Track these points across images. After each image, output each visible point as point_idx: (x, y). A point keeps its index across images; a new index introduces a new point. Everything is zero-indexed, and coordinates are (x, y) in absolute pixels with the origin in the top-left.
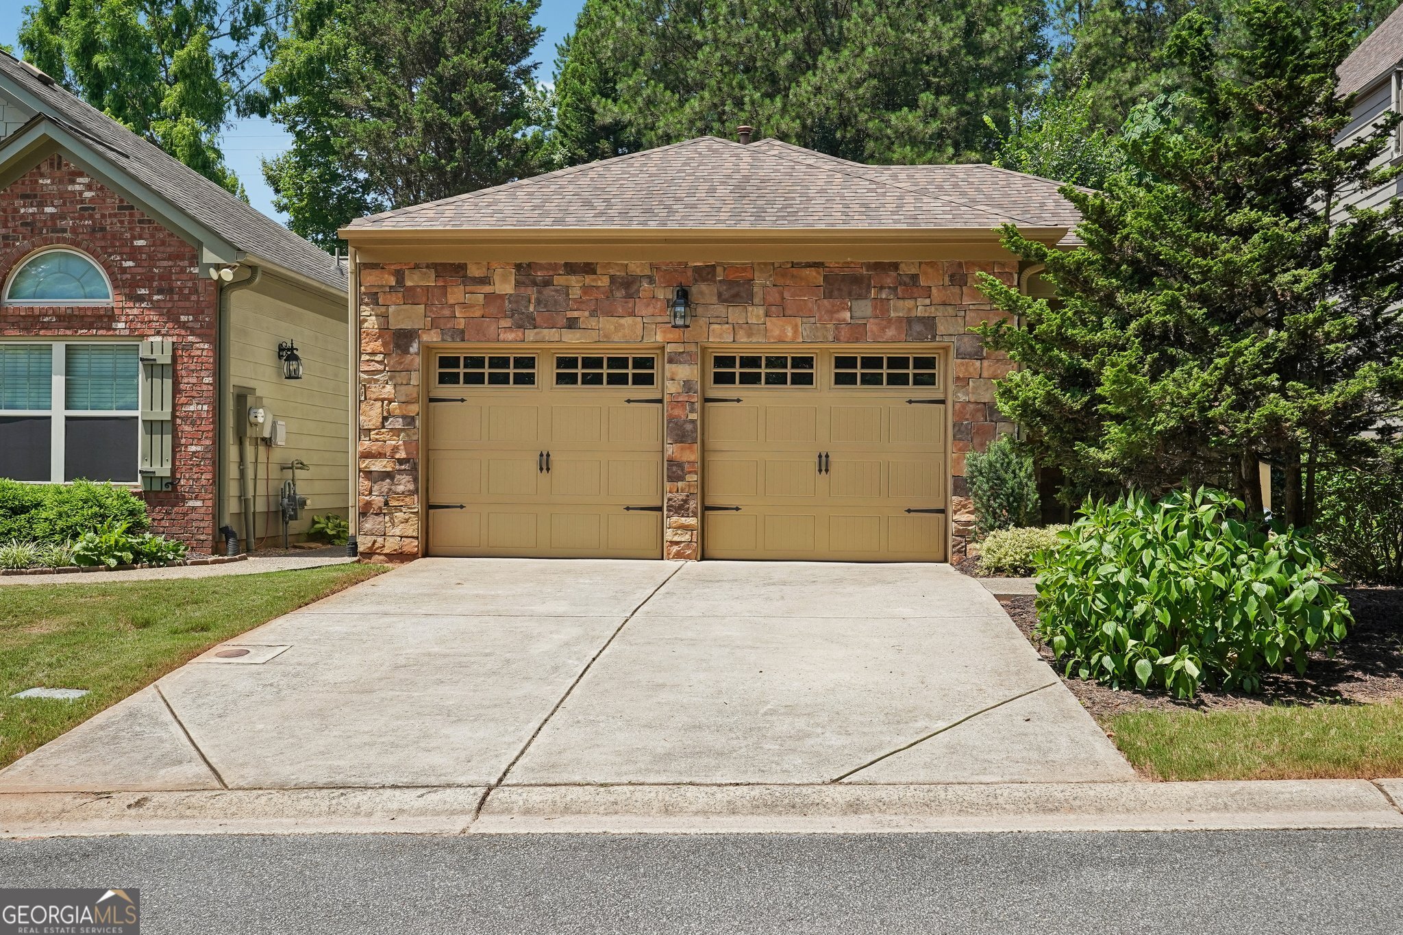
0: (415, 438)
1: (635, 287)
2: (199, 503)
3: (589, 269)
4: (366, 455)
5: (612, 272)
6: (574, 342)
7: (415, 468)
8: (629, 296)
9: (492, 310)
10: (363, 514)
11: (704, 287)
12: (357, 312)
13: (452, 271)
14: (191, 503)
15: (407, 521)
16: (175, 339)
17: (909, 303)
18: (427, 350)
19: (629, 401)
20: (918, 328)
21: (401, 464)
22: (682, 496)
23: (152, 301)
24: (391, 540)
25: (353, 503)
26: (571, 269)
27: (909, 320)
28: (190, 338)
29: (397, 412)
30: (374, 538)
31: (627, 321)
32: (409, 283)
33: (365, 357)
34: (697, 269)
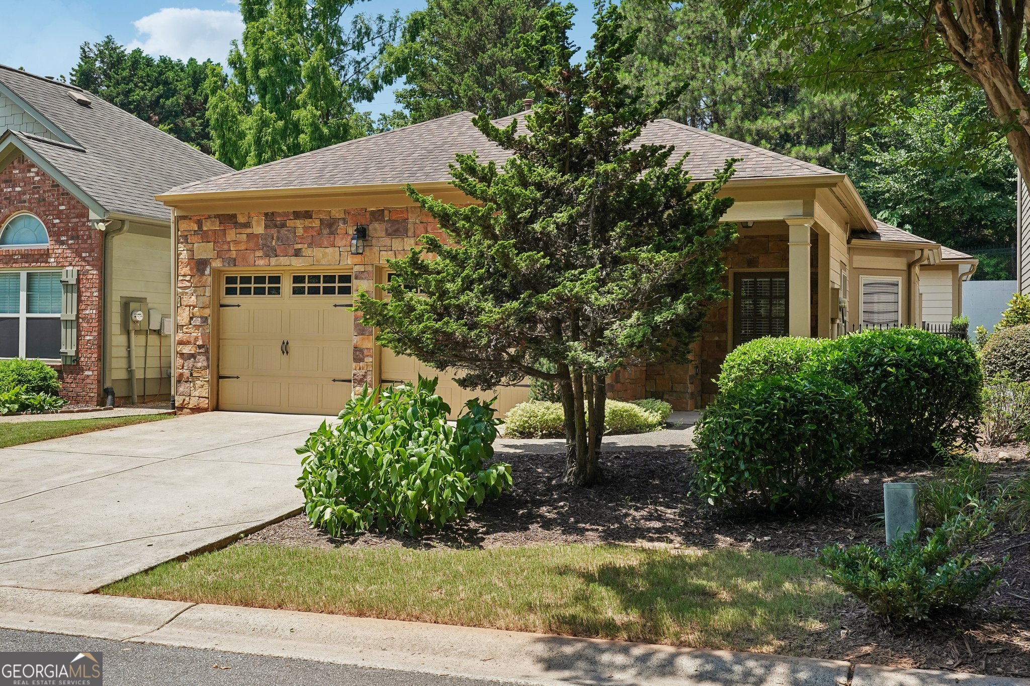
0: (208, 331)
1: (335, 227)
2: (90, 373)
3: (308, 215)
4: (181, 343)
5: (322, 217)
6: (298, 265)
7: (207, 352)
8: (332, 233)
9: (252, 245)
10: (179, 381)
11: (376, 225)
12: (176, 248)
13: (228, 220)
14: (87, 373)
15: (202, 386)
16: (79, 268)
18: (217, 273)
19: (335, 306)
21: (200, 349)
22: (362, 372)
23: (68, 244)
24: (193, 399)
25: (175, 373)
26: (297, 215)
28: (88, 268)
29: (198, 314)
30: (184, 397)
31: (330, 250)
32: (205, 228)
33: (180, 278)
34: (372, 213)
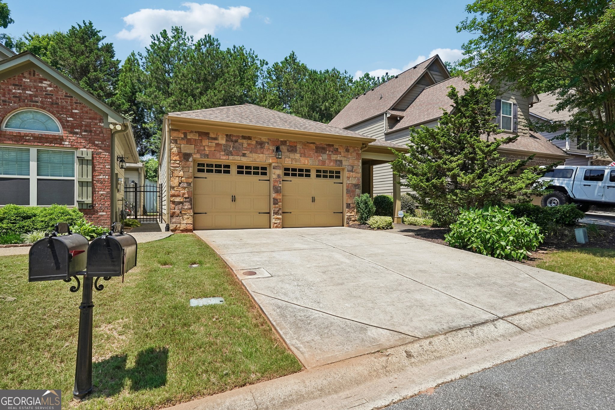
0: (191, 190)
1: (263, 145)
2: (104, 213)
3: (249, 138)
4: (173, 196)
5: (256, 140)
6: (245, 161)
7: (191, 200)
8: (262, 148)
9: (218, 148)
10: (172, 216)
11: (283, 147)
12: (170, 146)
13: (204, 135)
14: (100, 214)
15: (188, 218)
16: (93, 150)
17: (336, 156)
18: (194, 161)
19: (260, 180)
20: (338, 163)
21: (186, 199)
22: (278, 209)
23: (82, 135)
24: (183, 225)
25: (169, 212)
26: (244, 138)
27: (336, 161)
28: (100, 150)
29: (185, 181)
30: (176, 224)
31: (260, 155)
32: (189, 137)
33: (172, 162)
34: (281, 141)
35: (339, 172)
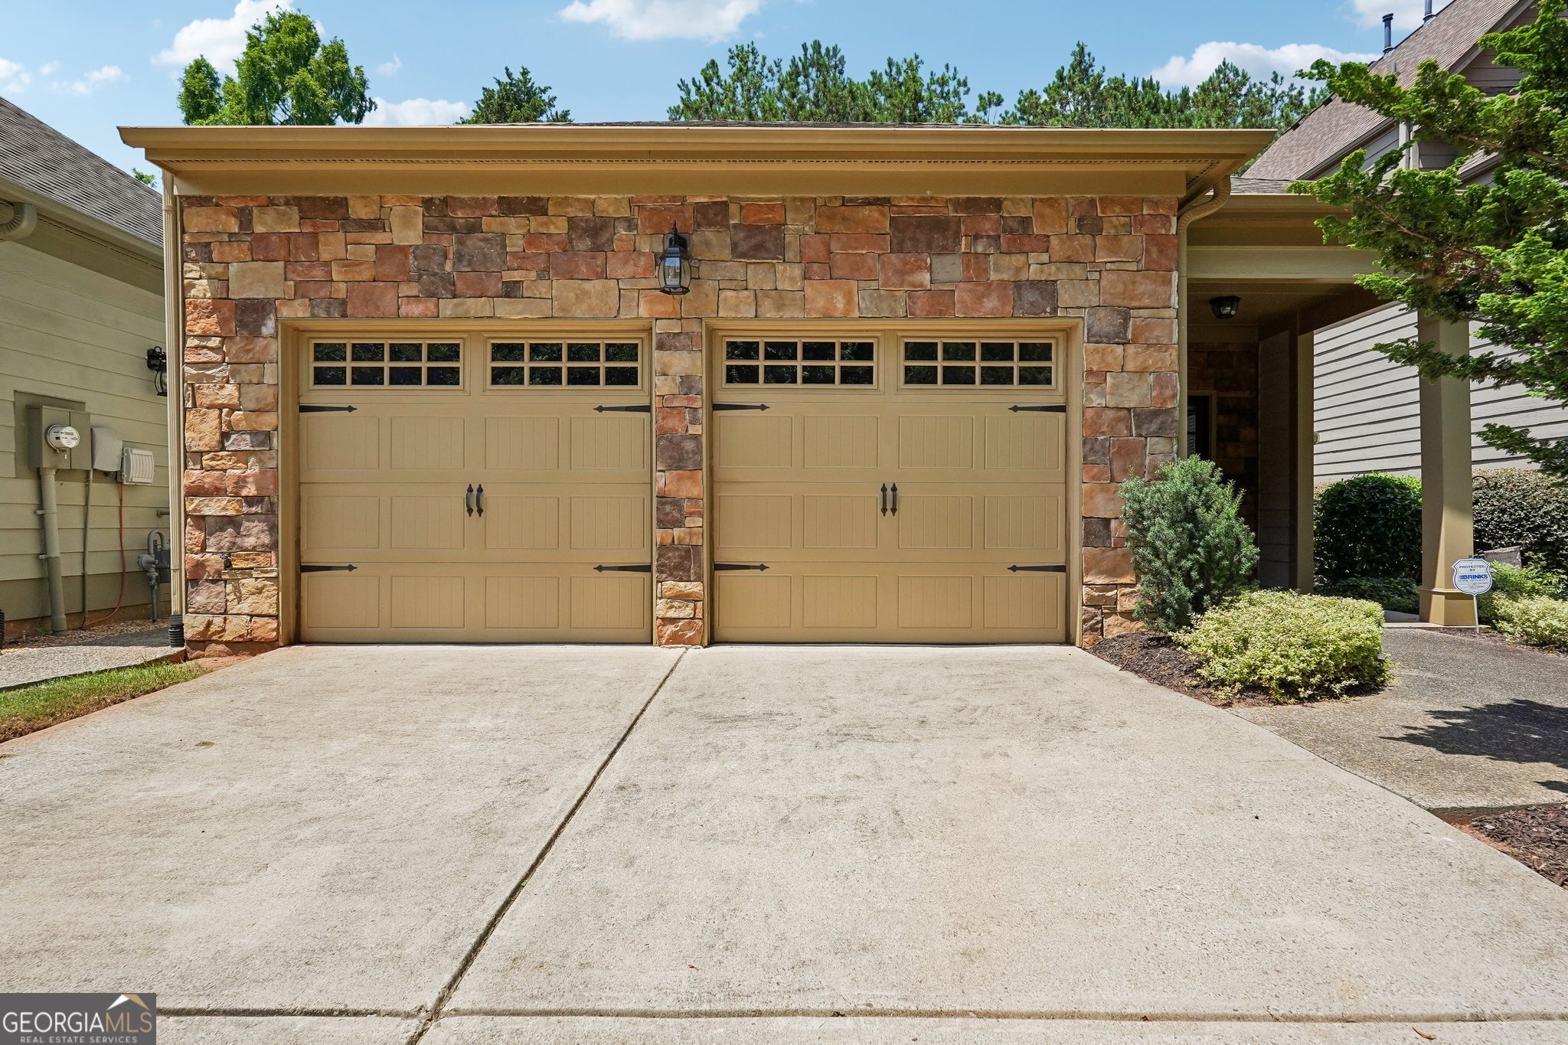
0: (272, 464)
1: (606, 236)
3: (536, 207)
4: (194, 492)
5: (571, 212)
6: (515, 319)
7: (272, 511)
8: (597, 248)
9: (388, 269)
10: (194, 580)
11: (709, 234)
12: (180, 275)
13: (326, 210)
15: (260, 591)
17: (1018, 260)
18: (292, 334)
19: (600, 409)
20: (1030, 296)
21: (250, 505)
22: (681, 550)
24: (235, 620)
25: (179, 564)
26: (509, 207)
27: (1018, 285)
29: (243, 425)
30: (208, 617)
31: (591, 286)
32: (259, 229)
33: (192, 342)
34: (700, 208)
35: (1044, 352)
